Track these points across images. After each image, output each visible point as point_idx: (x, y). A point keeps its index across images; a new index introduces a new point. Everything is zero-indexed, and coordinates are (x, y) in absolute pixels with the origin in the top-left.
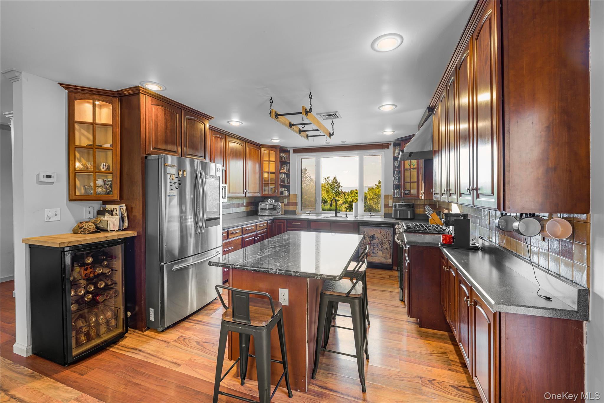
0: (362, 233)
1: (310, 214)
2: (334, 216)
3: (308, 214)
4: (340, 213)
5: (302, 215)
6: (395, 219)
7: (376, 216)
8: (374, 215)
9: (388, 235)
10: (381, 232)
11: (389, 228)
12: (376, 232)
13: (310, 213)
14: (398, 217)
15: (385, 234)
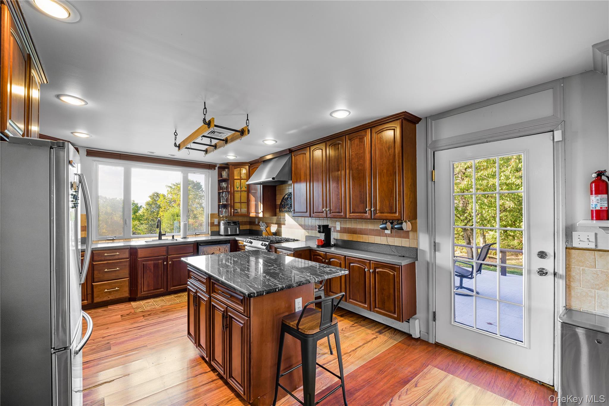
0: (202, 253)
1: (115, 241)
2: (158, 239)
3: (112, 241)
4: (165, 235)
5: (99, 243)
6: (225, 236)
7: (202, 234)
8: (199, 235)
9: (226, 251)
10: (220, 249)
11: (227, 244)
12: (216, 249)
13: (115, 239)
14: (229, 233)
15: (224, 250)
